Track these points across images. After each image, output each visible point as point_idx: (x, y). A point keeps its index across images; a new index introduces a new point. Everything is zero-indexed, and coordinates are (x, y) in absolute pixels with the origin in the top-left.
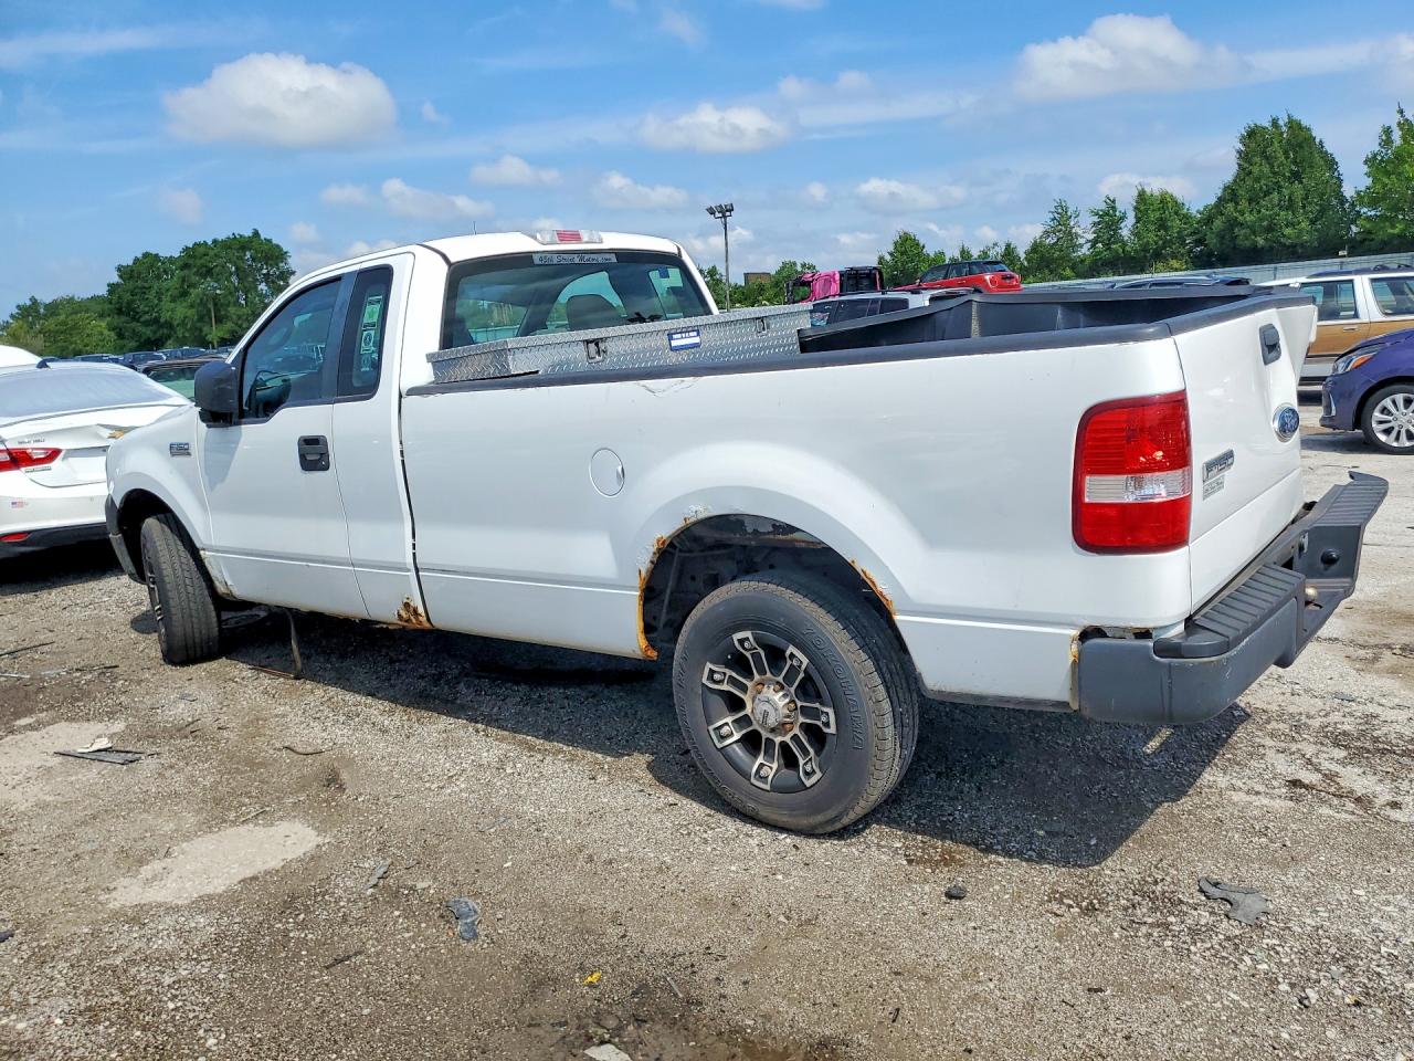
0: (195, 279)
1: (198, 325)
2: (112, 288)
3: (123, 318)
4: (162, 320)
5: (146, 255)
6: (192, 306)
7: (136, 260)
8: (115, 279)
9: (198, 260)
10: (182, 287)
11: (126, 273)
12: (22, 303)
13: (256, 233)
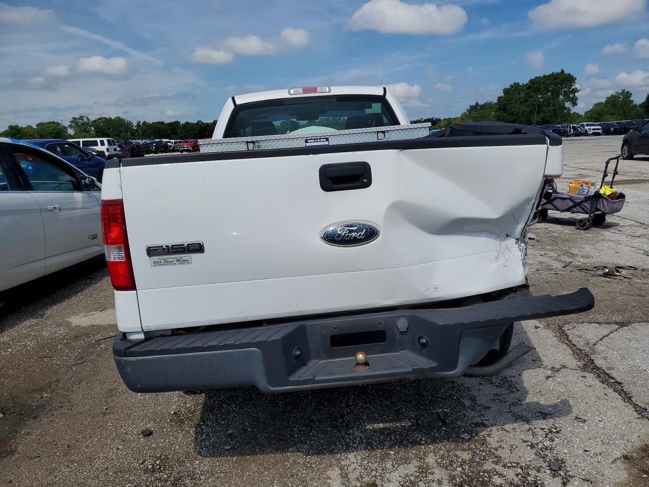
0: (532, 94)
1: (529, 114)
2: (500, 98)
3: (501, 111)
4: (515, 112)
5: (515, 84)
6: (528, 106)
7: (511, 86)
8: (502, 94)
9: (536, 85)
10: (526, 97)
11: (506, 91)
12: (472, 104)
13: (563, 71)
